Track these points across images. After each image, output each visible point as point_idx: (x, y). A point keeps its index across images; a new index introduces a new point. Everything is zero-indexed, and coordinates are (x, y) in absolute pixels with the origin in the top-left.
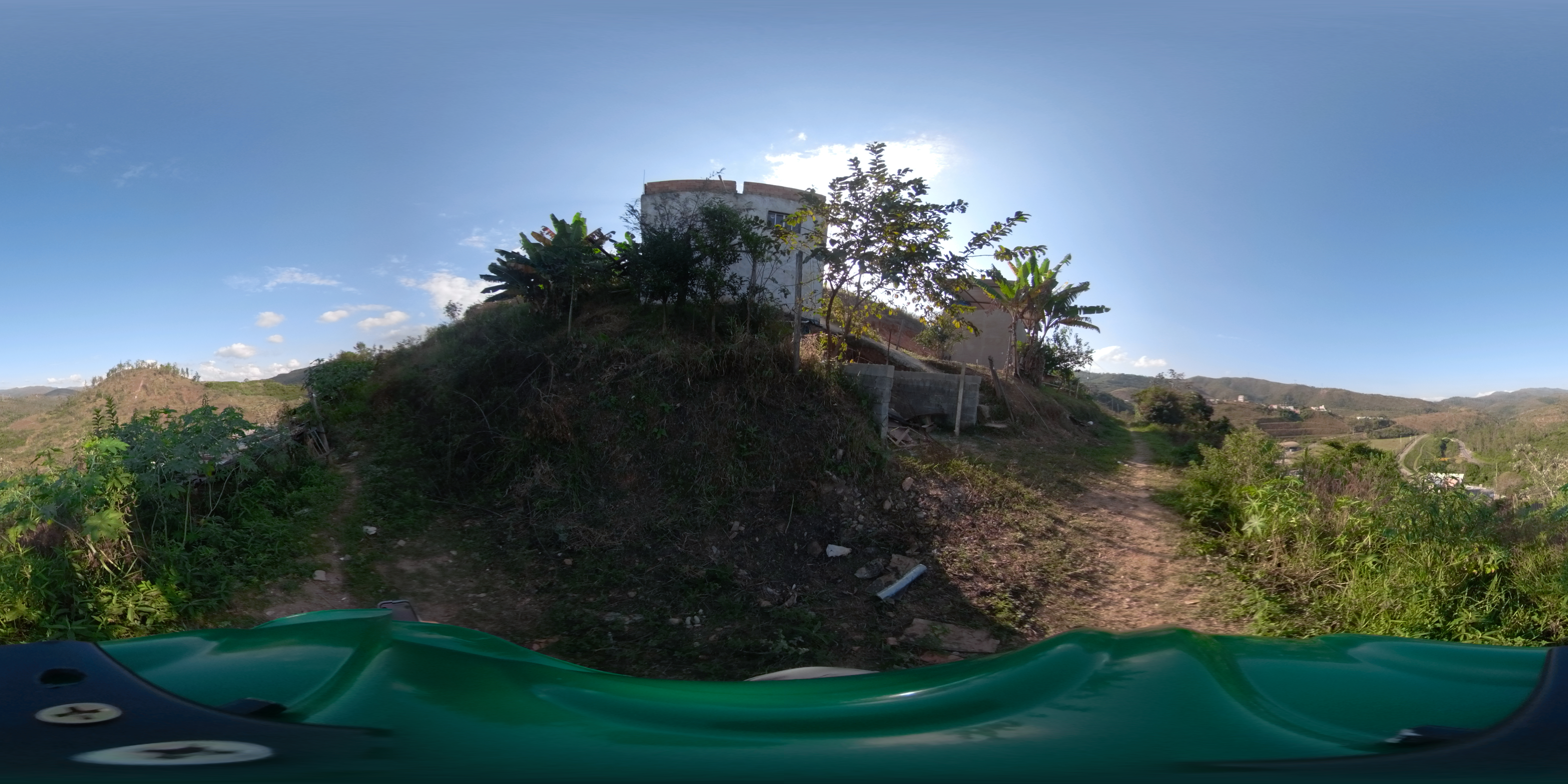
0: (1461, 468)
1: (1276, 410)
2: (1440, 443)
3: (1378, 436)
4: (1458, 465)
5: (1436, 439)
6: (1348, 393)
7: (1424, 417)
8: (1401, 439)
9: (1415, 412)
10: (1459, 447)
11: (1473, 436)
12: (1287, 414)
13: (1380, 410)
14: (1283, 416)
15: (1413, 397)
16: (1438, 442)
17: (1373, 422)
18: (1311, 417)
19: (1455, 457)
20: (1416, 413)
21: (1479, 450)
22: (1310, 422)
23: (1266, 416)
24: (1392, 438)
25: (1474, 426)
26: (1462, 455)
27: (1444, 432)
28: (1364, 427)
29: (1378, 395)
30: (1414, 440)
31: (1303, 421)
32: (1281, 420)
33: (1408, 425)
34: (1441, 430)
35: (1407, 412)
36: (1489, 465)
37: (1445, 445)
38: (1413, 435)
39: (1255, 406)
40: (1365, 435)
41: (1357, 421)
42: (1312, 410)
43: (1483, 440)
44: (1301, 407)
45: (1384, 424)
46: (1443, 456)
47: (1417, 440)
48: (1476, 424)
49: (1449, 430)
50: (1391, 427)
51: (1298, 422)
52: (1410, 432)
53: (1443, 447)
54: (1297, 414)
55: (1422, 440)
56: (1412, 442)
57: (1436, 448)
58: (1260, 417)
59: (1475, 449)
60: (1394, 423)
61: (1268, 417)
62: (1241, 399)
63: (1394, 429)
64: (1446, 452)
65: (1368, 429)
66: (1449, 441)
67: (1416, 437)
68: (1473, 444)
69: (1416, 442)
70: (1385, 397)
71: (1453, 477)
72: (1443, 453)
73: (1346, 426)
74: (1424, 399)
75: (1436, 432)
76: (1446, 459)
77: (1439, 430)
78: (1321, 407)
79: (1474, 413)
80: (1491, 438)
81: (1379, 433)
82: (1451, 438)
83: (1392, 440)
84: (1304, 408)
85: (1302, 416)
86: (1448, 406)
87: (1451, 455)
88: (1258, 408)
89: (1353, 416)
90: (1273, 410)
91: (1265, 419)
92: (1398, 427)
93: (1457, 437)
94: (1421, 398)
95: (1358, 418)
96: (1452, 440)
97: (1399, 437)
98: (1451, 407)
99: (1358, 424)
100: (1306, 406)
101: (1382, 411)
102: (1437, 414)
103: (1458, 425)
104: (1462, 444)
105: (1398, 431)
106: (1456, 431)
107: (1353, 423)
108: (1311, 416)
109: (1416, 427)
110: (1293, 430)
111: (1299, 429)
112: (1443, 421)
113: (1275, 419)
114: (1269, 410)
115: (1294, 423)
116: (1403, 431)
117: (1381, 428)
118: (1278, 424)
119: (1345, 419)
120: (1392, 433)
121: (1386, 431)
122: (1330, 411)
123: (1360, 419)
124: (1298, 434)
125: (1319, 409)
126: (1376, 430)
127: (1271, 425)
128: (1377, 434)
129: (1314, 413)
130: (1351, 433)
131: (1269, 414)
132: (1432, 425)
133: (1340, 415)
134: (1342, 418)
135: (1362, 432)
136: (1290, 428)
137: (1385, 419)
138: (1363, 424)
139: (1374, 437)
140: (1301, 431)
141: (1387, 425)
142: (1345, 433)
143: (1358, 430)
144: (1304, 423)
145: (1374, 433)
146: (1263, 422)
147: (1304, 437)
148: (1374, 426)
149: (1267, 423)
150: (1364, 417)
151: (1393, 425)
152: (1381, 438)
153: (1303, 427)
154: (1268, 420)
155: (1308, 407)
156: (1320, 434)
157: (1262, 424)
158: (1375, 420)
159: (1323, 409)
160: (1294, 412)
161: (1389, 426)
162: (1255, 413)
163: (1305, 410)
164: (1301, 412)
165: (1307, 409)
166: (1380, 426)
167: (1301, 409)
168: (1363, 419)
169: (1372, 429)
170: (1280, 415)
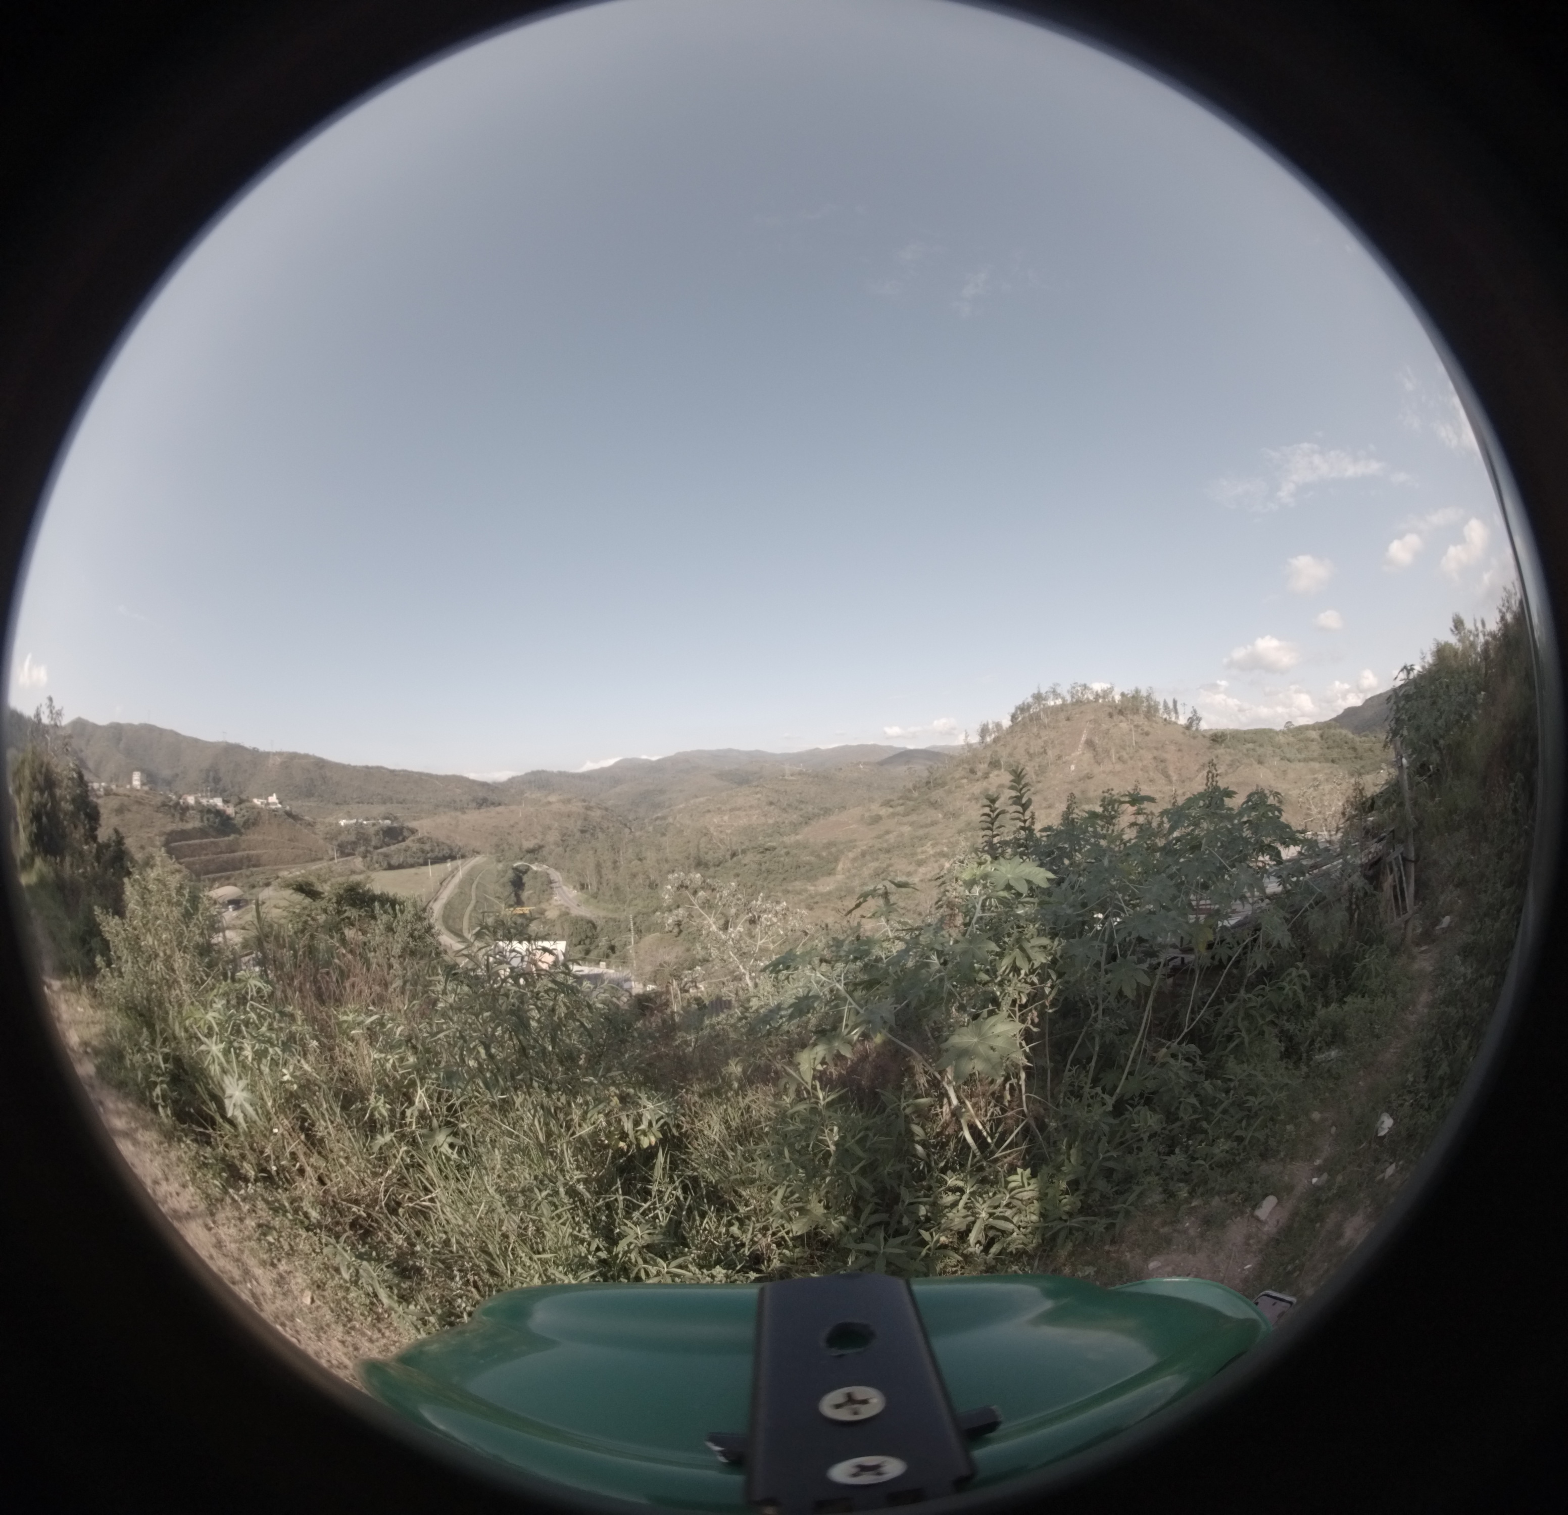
0: (558, 929)
1: (193, 808)
2: (510, 874)
3: (385, 865)
4: (552, 923)
5: (500, 866)
6: (321, 764)
7: (474, 817)
8: (430, 869)
9: (453, 805)
10: (551, 882)
11: (578, 857)
12: (212, 817)
13: (384, 803)
14: (206, 822)
15: (450, 772)
16: (505, 872)
17: (372, 830)
18: (254, 824)
19: (544, 906)
20: (456, 809)
21: (592, 889)
22: (253, 836)
23: (178, 825)
24: (412, 866)
25: (578, 835)
26: (557, 899)
27: (516, 849)
28: (354, 843)
29: (379, 769)
30: (457, 869)
31: (241, 834)
32: (202, 833)
33: (441, 835)
34: (509, 845)
35: (437, 806)
36: (614, 920)
37: (520, 879)
38: (453, 858)
39: (160, 800)
40: (358, 862)
41: (341, 831)
42: (254, 807)
43: (599, 866)
44: (234, 800)
45: (393, 834)
46: (519, 903)
47: (462, 869)
48: (583, 832)
49: (529, 844)
50: (408, 842)
51: (233, 835)
52: (446, 852)
53: (518, 883)
54: (229, 818)
55: (473, 869)
56: (453, 874)
57: (504, 885)
58: (171, 827)
59: (583, 887)
60: (413, 831)
61: (181, 826)
62: (137, 780)
63: (415, 847)
64: (525, 894)
65: (362, 849)
66: (528, 869)
67: (459, 862)
68: (580, 875)
69: (460, 875)
70: (392, 772)
71: (545, 950)
72: (518, 896)
73: (321, 842)
74: (472, 776)
75: (500, 851)
76: (526, 910)
77: (506, 847)
78: (270, 799)
79: (577, 807)
80: (615, 862)
81: (386, 856)
82: (532, 862)
83: (412, 871)
84: (241, 802)
85: (238, 821)
86: (522, 792)
87: (535, 900)
88: (164, 804)
89: (330, 819)
90: (189, 808)
91: (177, 832)
92: (421, 841)
93: (544, 861)
94: (466, 775)
95: (343, 823)
96: (534, 867)
97: (425, 864)
98: (527, 795)
99: (343, 838)
100: (244, 797)
101: (389, 805)
102: (499, 809)
103: (544, 833)
104: (555, 875)
105: (423, 851)
106: (541, 847)
107: (334, 834)
108: (254, 820)
109: (459, 841)
110: (226, 856)
111: (239, 854)
112: (512, 826)
113: (194, 828)
114: (182, 809)
115: (226, 838)
116: (432, 851)
117: (388, 845)
118: (201, 845)
119: (318, 826)
120: (411, 856)
121: (399, 850)
122: (288, 808)
123: (346, 826)
124: (236, 865)
125: (268, 804)
126: (380, 851)
127: (189, 846)
128: (381, 858)
129: (259, 813)
130: (333, 859)
131: (182, 820)
132: (491, 834)
133: (306, 818)
134: (311, 825)
135: (353, 854)
136: (221, 852)
137: (395, 825)
138: (353, 838)
139: (377, 866)
140: (241, 860)
141: (400, 838)
142: (321, 859)
143: (345, 850)
144: (244, 837)
145: (375, 857)
146: (176, 841)
147: (248, 873)
148: (374, 841)
149: (183, 843)
150: (354, 821)
151: (412, 838)
152: (391, 867)
153: (244, 850)
154: (184, 835)
155: (247, 801)
156: (276, 864)
157: (173, 845)
158: (376, 828)
159: (274, 804)
160: (224, 812)
161: (404, 840)
162: (160, 815)
163: (242, 806)
164: (236, 813)
165: (247, 804)
166: (387, 839)
167: (236, 806)
168: (351, 826)
169: (370, 849)
170: (202, 821)
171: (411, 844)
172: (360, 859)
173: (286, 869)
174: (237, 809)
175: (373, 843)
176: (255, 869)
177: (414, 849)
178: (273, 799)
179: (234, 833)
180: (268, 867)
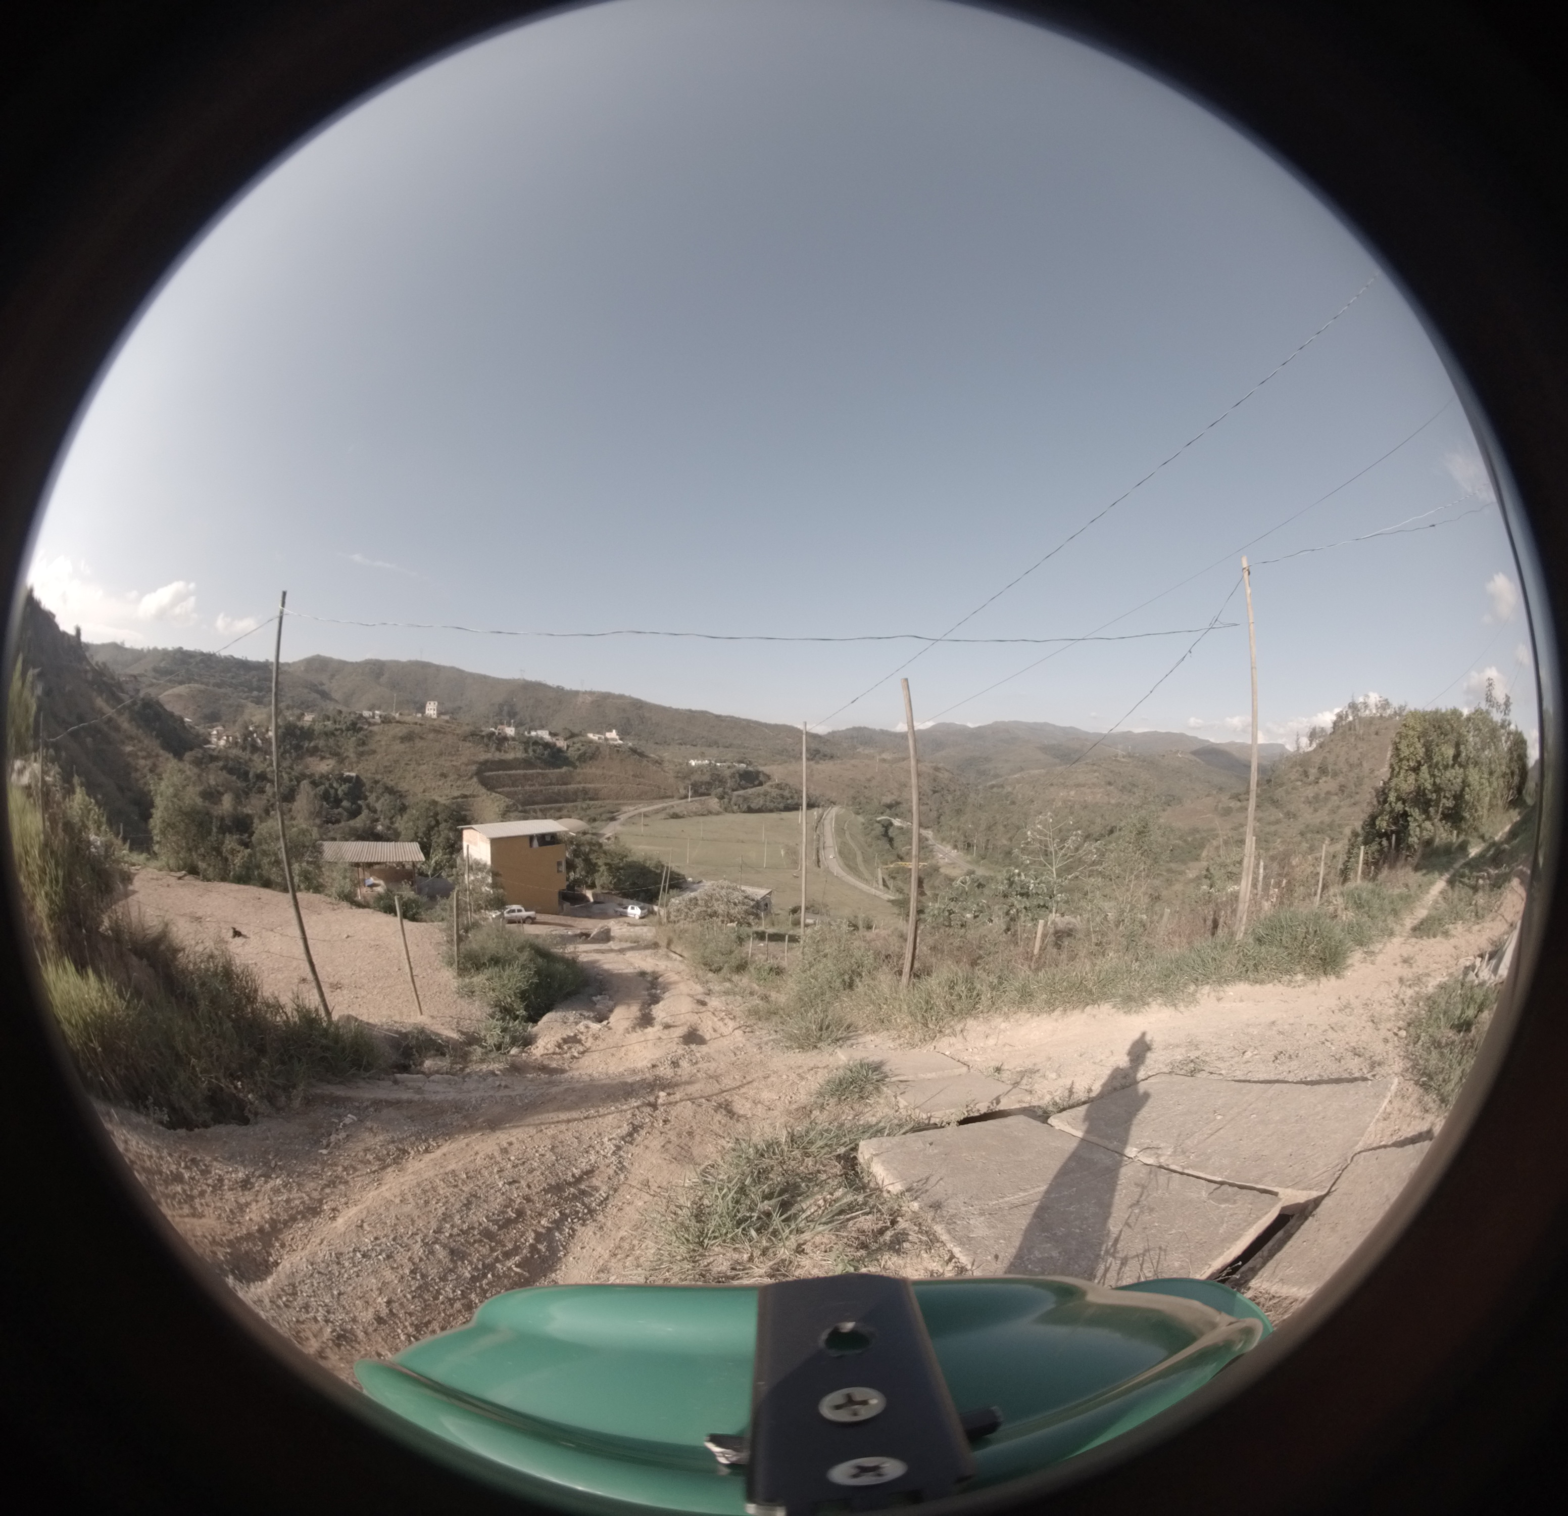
1: (513, 739)
3: (745, 807)
5: (861, 817)
7: (820, 767)
12: (539, 749)
14: (531, 753)
16: (867, 823)
17: (727, 773)
18: (591, 758)
22: (589, 770)
23: (493, 755)
24: (771, 811)
27: (876, 803)
28: (709, 784)
31: (575, 767)
32: (528, 763)
33: (796, 783)
34: (866, 798)
39: (467, 729)
40: (713, 802)
41: (693, 771)
42: (591, 742)
44: (566, 733)
45: (750, 778)
49: (887, 799)
50: (766, 787)
51: (564, 769)
52: (806, 799)
54: (560, 750)
55: (836, 818)
58: (483, 756)
60: (768, 777)
61: (498, 756)
62: (431, 709)
63: (775, 792)
65: (718, 790)
73: (670, 779)
75: (857, 804)
77: (859, 800)
78: (608, 735)
81: (746, 799)
83: (773, 815)
84: (573, 736)
85: (572, 753)
86: (853, 747)
88: (473, 734)
89: (679, 759)
90: (505, 738)
91: (493, 762)
92: (778, 786)
93: (905, 817)
95: (693, 763)
99: (696, 777)
100: (575, 731)
101: (736, 750)
102: (839, 762)
103: (900, 790)
105: (782, 797)
106: (897, 803)
107: (686, 774)
108: (592, 754)
110: (556, 788)
111: (572, 787)
112: (869, 780)
113: (516, 759)
114: (497, 739)
115: (558, 770)
116: (792, 797)
117: (744, 788)
118: (525, 776)
119: (666, 764)
120: (771, 801)
121: (759, 795)
122: (630, 744)
123: (699, 768)
124: (569, 798)
125: (606, 739)
126: (736, 793)
127: (510, 776)
128: (741, 801)
129: (598, 748)
130: (686, 797)
131: (500, 750)
132: (848, 786)
133: (652, 755)
134: (659, 762)
135: (709, 795)
136: (551, 784)
137: (750, 769)
138: (706, 778)
139: (735, 808)
140: (576, 793)
141: (756, 783)
142: (672, 797)
143: (700, 790)
144: (578, 770)
145: (734, 800)
146: (492, 770)
147: (584, 806)
148: (730, 783)
149: (501, 772)
150: (707, 762)
151: (769, 783)
152: (750, 810)
153: (580, 783)
154: (503, 765)
155: (580, 734)
156: (617, 799)
157: (488, 774)
158: (732, 770)
159: (616, 740)
160: (555, 745)
161: (761, 784)
162: (468, 744)
163: (576, 740)
164: (568, 747)
165: (583, 739)
166: (743, 782)
167: (566, 739)
168: (703, 766)
169: (727, 790)
170: (526, 751)
171: (769, 790)
172: (716, 800)
173: (631, 805)
174: (569, 742)
175: (729, 785)
176: (592, 803)
177: (774, 794)
178: (613, 735)
179: (567, 765)
180: (608, 801)
